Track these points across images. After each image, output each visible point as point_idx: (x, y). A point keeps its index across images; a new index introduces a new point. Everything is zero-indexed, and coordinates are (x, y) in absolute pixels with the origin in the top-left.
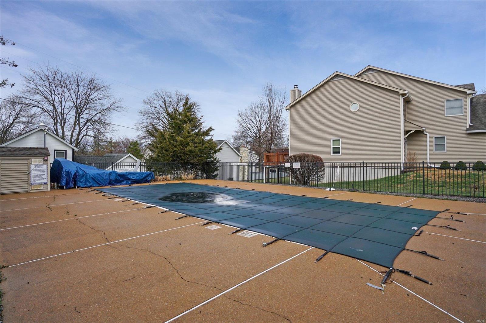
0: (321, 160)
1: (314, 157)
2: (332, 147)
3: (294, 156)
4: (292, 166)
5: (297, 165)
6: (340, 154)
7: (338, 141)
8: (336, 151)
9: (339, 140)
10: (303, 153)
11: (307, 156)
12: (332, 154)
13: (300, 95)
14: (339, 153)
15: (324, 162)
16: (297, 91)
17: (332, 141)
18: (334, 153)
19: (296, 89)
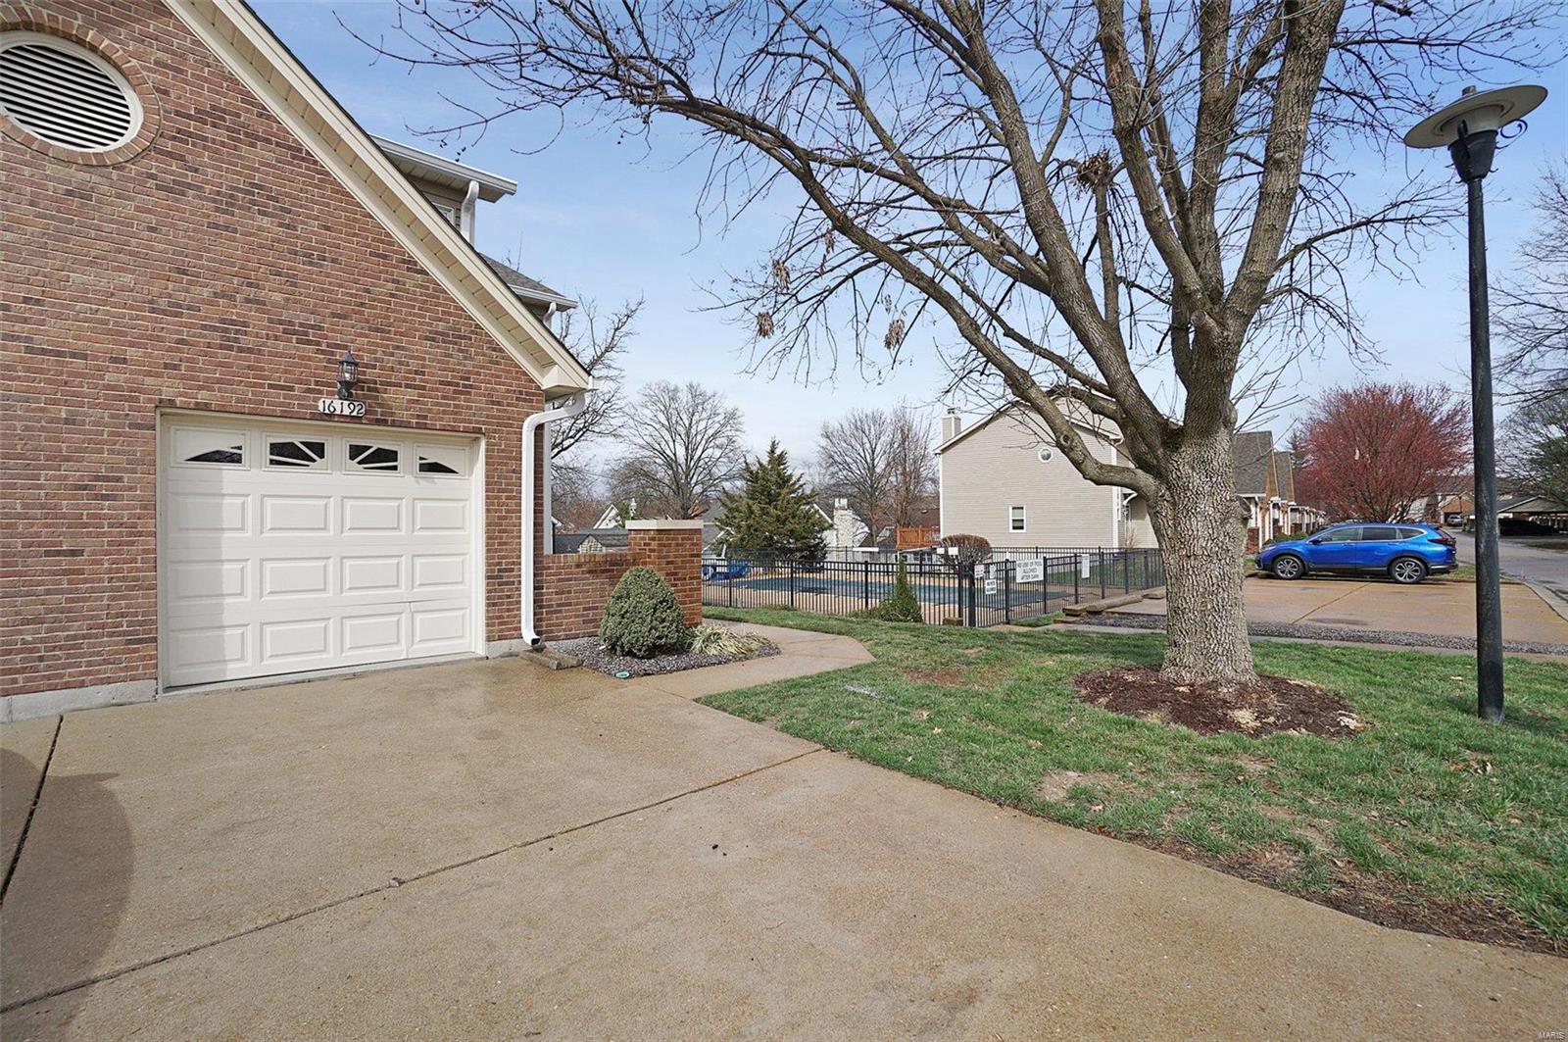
0: (987, 543)
1: (976, 539)
2: (1011, 518)
3: (950, 538)
4: (946, 551)
5: (953, 551)
6: (1024, 531)
7: (1020, 511)
8: (1018, 525)
9: (1022, 508)
10: (962, 533)
11: (968, 538)
12: (1012, 531)
13: (958, 431)
14: (1022, 528)
15: (992, 546)
16: (953, 420)
17: (1011, 508)
18: (1014, 528)
19: (951, 415)
